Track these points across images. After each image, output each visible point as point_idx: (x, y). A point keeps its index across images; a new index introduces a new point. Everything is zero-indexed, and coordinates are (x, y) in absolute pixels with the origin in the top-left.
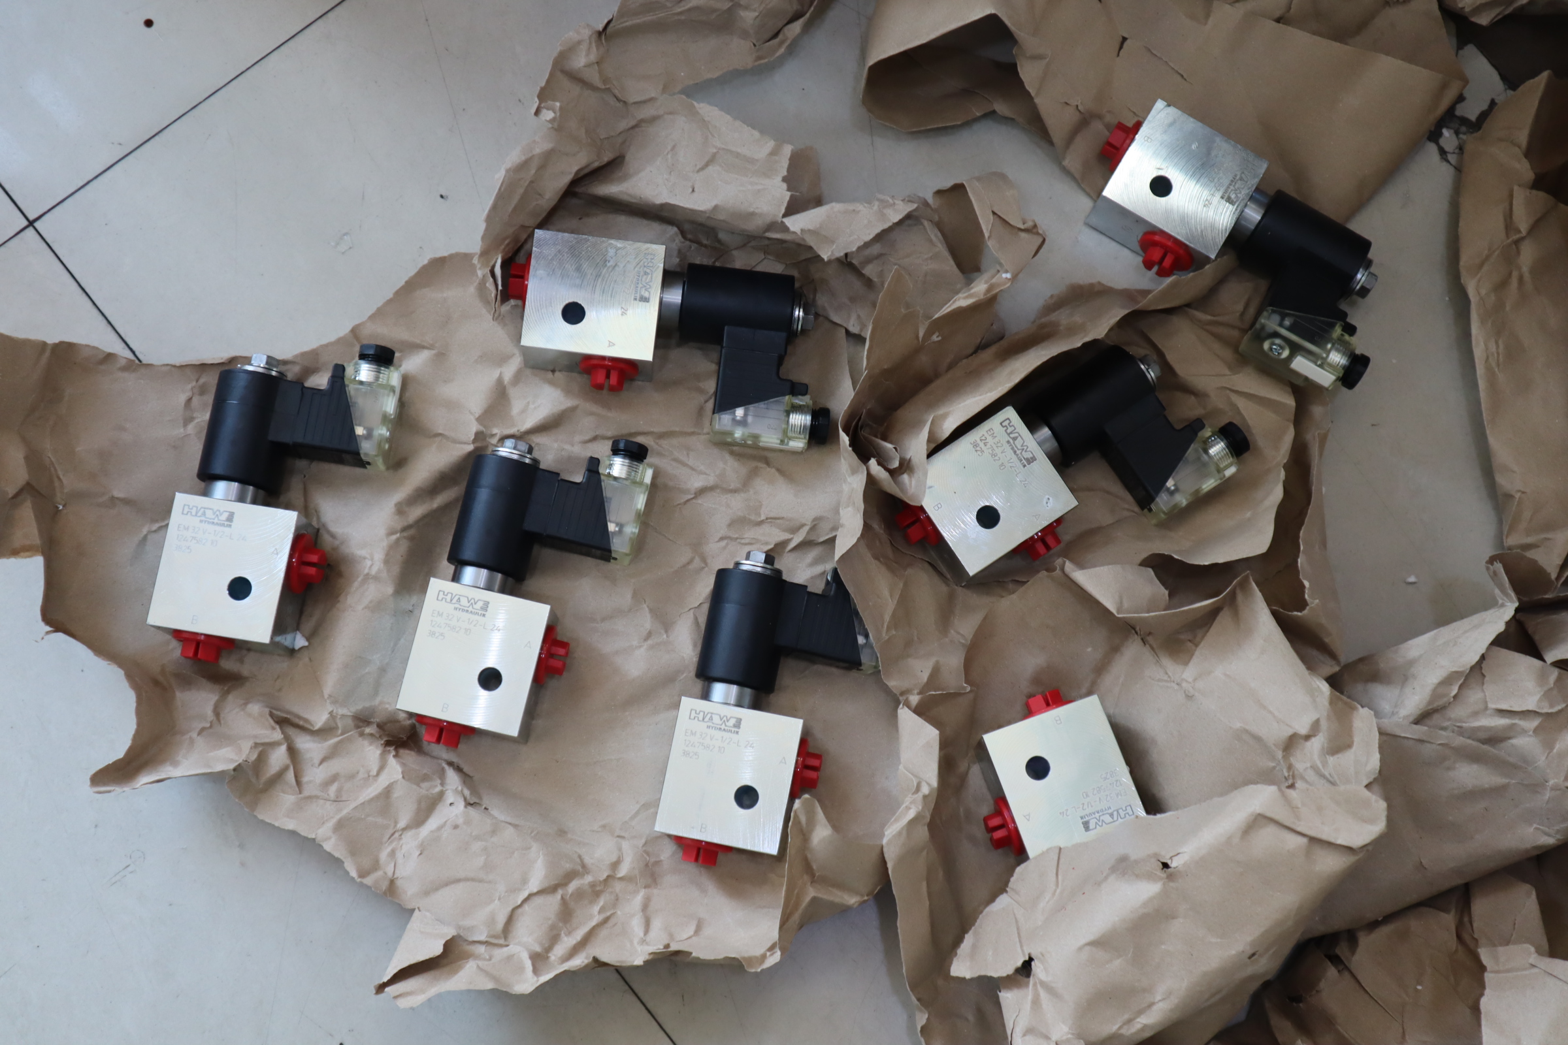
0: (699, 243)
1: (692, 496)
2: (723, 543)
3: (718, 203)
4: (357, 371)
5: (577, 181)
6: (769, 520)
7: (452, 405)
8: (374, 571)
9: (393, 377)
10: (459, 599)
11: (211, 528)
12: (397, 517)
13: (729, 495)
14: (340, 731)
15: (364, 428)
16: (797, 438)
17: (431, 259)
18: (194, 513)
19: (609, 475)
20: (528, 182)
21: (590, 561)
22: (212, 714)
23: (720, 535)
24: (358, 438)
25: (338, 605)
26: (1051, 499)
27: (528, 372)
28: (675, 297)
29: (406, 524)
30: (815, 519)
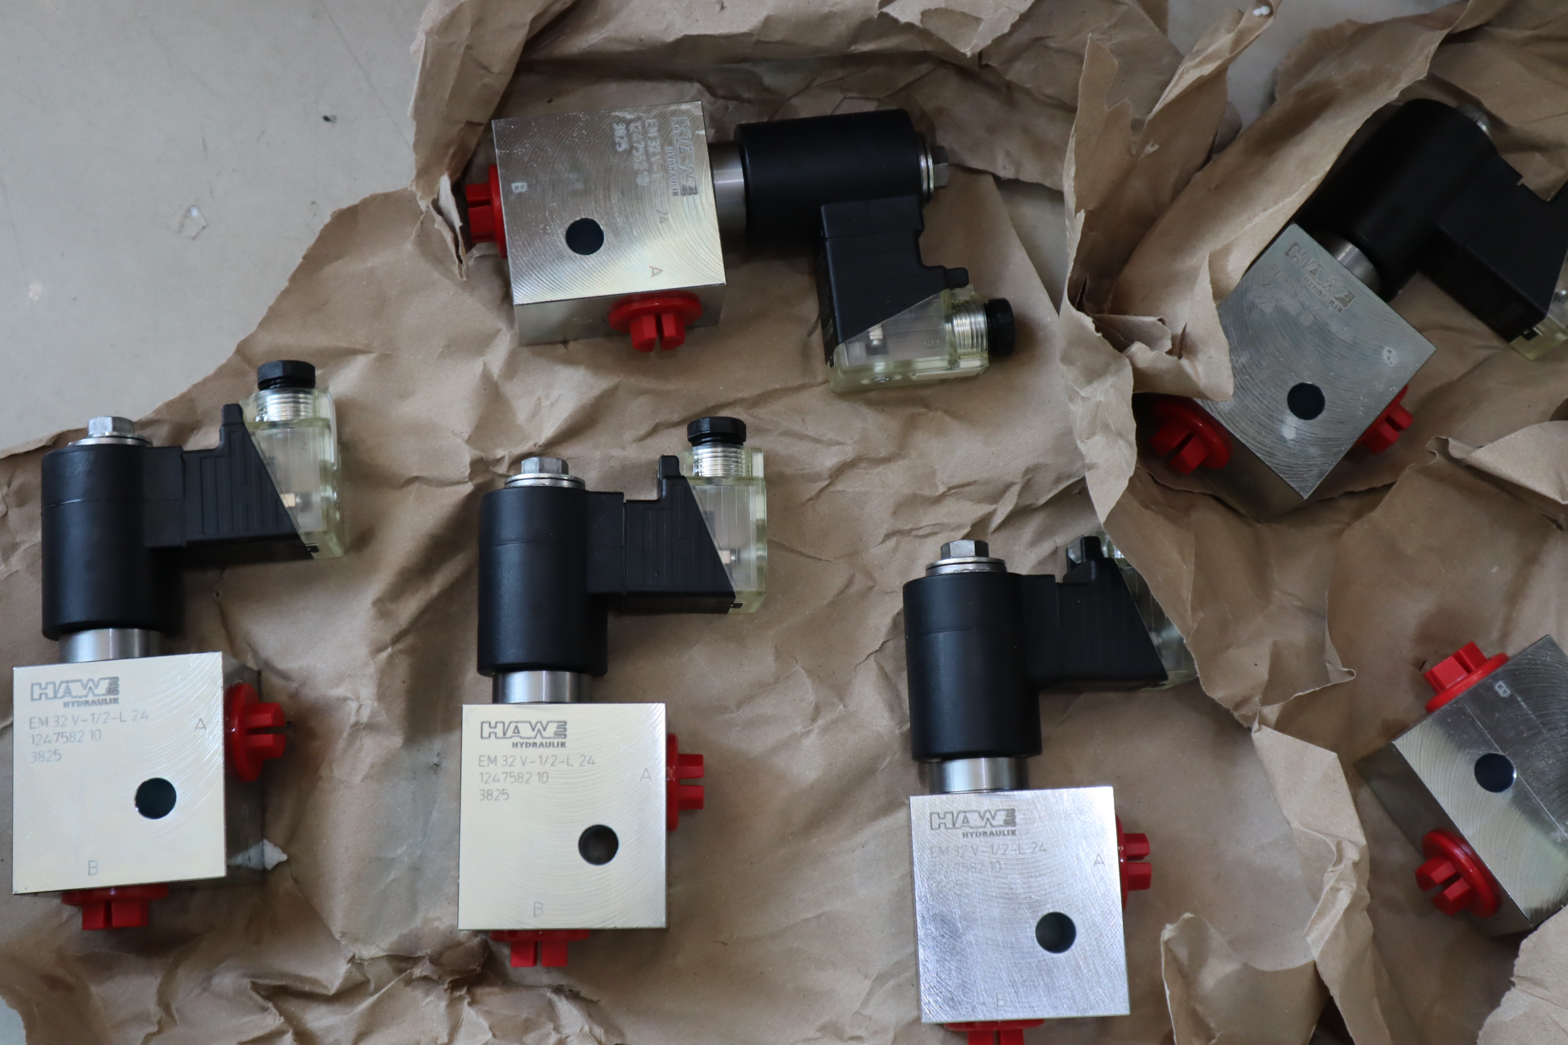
0: (737, 98)
1: (827, 482)
2: (891, 543)
3: (771, 13)
4: (262, 409)
5: (532, 43)
6: (953, 491)
7: (423, 430)
8: (365, 717)
9: (323, 406)
10: (516, 727)
11: (85, 712)
12: (382, 622)
13: (882, 468)
14: (372, 986)
15: (296, 495)
16: (969, 354)
17: (334, 213)
18: (51, 694)
19: (697, 477)
20: (463, 48)
21: (697, 619)
22: (158, 1009)
23: (883, 532)
24: (289, 512)
25: (320, 784)
26: (1392, 350)
27: (525, 352)
28: (734, 178)
29: (397, 630)
30: (1028, 471)
